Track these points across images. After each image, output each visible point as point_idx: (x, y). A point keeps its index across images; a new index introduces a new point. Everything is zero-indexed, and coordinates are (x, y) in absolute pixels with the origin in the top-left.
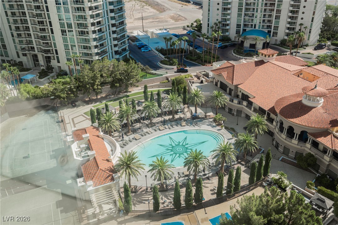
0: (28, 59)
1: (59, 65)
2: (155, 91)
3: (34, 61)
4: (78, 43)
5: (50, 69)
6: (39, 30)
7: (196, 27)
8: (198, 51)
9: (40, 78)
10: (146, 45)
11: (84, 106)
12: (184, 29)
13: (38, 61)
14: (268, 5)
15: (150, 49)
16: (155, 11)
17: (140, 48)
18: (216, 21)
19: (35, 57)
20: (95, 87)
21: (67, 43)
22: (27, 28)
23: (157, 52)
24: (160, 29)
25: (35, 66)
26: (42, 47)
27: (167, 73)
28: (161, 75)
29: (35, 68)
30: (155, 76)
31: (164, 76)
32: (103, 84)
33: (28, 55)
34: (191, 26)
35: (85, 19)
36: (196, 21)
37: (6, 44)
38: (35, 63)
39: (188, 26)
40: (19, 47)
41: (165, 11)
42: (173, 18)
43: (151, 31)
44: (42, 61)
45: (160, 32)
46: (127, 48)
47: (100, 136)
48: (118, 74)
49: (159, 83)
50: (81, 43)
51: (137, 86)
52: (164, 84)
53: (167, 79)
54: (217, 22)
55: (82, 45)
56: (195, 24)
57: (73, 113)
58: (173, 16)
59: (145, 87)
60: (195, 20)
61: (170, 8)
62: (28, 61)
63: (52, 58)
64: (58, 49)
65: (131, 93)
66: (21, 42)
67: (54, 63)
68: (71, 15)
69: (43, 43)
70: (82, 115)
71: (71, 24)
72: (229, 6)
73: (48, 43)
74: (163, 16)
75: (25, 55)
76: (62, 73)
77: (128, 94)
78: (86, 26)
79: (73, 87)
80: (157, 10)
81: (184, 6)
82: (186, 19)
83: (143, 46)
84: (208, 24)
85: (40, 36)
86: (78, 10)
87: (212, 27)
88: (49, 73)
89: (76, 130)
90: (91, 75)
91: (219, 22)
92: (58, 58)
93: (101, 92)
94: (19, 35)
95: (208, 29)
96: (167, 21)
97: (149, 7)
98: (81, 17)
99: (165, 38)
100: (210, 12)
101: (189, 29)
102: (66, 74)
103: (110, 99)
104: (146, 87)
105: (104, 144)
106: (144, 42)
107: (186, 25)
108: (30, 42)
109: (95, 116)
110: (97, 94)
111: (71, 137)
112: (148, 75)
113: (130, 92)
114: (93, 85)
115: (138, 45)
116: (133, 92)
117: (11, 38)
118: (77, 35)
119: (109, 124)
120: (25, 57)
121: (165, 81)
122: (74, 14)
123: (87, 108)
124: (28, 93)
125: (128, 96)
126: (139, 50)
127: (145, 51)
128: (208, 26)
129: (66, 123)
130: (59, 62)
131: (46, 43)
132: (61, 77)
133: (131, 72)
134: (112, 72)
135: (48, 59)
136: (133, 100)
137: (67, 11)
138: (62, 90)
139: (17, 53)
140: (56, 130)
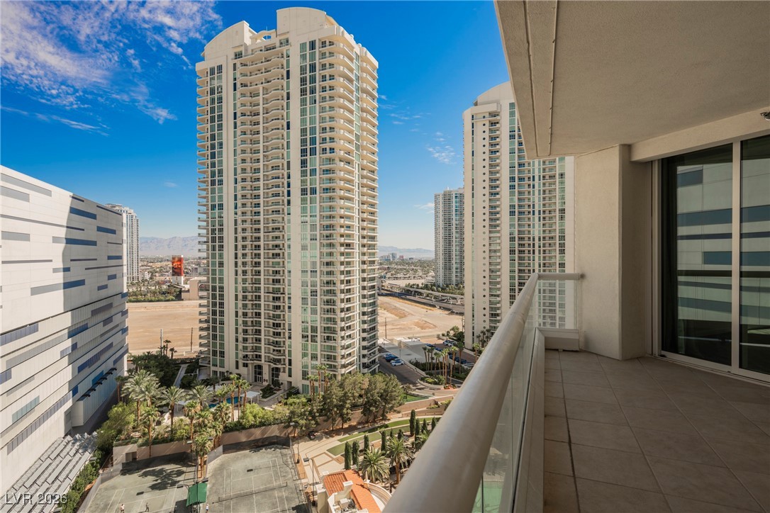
0: (248, 370)
1: (290, 379)
2: (429, 419)
3: (255, 373)
4: (321, 351)
5: (277, 384)
6: (271, 334)
7: (454, 335)
8: (466, 367)
9: (263, 397)
10: (397, 358)
12: (439, 337)
13: (260, 373)
14: (547, 311)
15: (403, 362)
16: (393, 316)
17: (389, 361)
18: (483, 329)
19: (258, 369)
20: (345, 411)
21: (307, 350)
22: (258, 332)
23: (414, 367)
24: (409, 338)
25: (256, 381)
26: (272, 356)
27: (434, 394)
28: (426, 397)
29: (255, 383)
30: (417, 398)
31: (430, 398)
32: (354, 406)
33: (250, 366)
34: (448, 335)
35: (335, 323)
36: (453, 329)
37: (226, 350)
38: (256, 377)
39: (443, 335)
40: (241, 354)
41: (405, 316)
42: (417, 324)
43: (398, 339)
44: (266, 374)
45: (407, 340)
46: (377, 360)
47: (365, 486)
48: (376, 394)
49: (425, 409)
50: (325, 351)
51: (399, 412)
52: (432, 410)
53: (436, 403)
54: (485, 330)
55: (326, 353)
56: (452, 333)
57: (312, 449)
58: (417, 322)
59: (412, 412)
60: (451, 328)
61: (412, 313)
62: (248, 374)
63: (282, 370)
64: (292, 358)
65: (390, 422)
66: (245, 348)
67: (283, 377)
68: (318, 317)
69: (274, 350)
70: (325, 453)
71: (317, 327)
72: (498, 312)
73: (280, 351)
74: (405, 322)
75: (245, 365)
76: (293, 392)
77: (387, 423)
78: (334, 331)
79: (315, 411)
80: (396, 315)
81: (429, 311)
82: (435, 326)
83: (393, 359)
84: (473, 333)
85: (271, 341)
86: (328, 311)
87: (479, 337)
88: (276, 390)
89: (328, 475)
90: (341, 394)
91: (488, 331)
92: (290, 370)
93: (349, 419)
94: (245, 340)
95: (473, 338)
96: (411, 328)
97: (385, 312)
98: (329, 320)
99: (425, 349)
100: (475, 318)
101: (445, 338)
102: (297, 392)
103: (364, 430)
104: (413, 414)
105: (373, 499)
106: (393, 353)
107: (440, 333)
108: (258, 349)
109: (350, 453)
110: (344, 421)
111: (321, 485)
112: (409, 398)
113: (389, 420)
114: (341, 407)
115: (385, 356)
116: (392, 421)
117: (234, 343)
118: (321, 342)
119: (375, 467)
120: (246, 368)
121: (433, 406)
122: (322, 316)
123: (335, 441)
124: (255, 417)
125: (386, 426)
126: (388, 364)
127: (397, 364)
128: (473, 335)
129: (317, 465)
130: (290, 376)
131: (277, 350)
132: (295, 396)
133: (392, 392)
134: (367, 391)
135: (275, 372)
136: (400, 431)
137: (314, 312)
138: (302, 415)
139: (237, 362)
140: (291, 476)
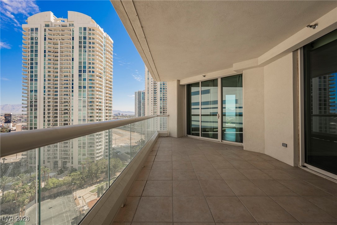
0: (50, 164)
1: (72, 165)
3: (54, 165)
4: (87, 152)
5: (65, 168)
7: (141, 142)
9: (58, 174)
10: (120, 152)
11: (90, 187)
12: (136, 143)
13: (57, 164)
15: (122, 153)
16: (118, 136)
17: (117, 153)
20: (98, 175)
21: (81, 152)
23: (126, 154)
26: (63, 156)
29: (54, 169)
32: (102, 172)
33: (51, 162)
34: (139, 142)
35: (94, 140)
36: (141, 140)
41: (124, 136)
42: (128, 139)
43: (121, 145)
44: (60, 164)
45: (124, 145)
50: (89, 152)
61: (126, 134)
63: (68, 162)
64: (73, 156)
67: (69, 165)
69: (64, 154)
70: (88, 193)
71: (85, 143)
74: (123, 138)
75: (49, 162)
76: (74, 170)
78: (93, 144)
79: (84, 176)
80: (120, 136)
82: (135, 139)
83: (118, 152)
85: (63, 150)
86: (90, 136)
88: (65, 171)
89: (90, 201)
90: (96, 168)
92: (72, 161)
93: (100, 178)
96: (126, 140)
97: (116, 135)
101: (138, 143)
106: (118, 150)
107: (137, 141)
108: (56, 154)
109: (100, 191)
110: (98, 179)
114: (96, 173)
115: (115, 151)
118: (87, 148)
123: (94, 187)
124: (54, 184)
127: (120, 154)
129: (85, 199)
131: (66, 154)
132: (74, 172)
133: (118, 164)
135: (65, 163)
138: (78, 179)
139: (44, 161)
140: (72, 206)
